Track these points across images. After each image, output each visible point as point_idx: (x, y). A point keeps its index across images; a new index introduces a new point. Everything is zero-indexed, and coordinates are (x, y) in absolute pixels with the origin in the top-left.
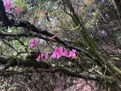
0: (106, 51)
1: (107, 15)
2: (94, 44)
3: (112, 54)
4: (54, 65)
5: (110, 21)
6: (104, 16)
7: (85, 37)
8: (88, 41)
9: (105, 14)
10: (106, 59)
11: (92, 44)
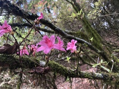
0: (108, 43)
1: (110, 5)
2: (97, 35)
3: (115, 46)
4: (44, 63)
5: (114, 11)
6: (107, 6)
7: (87, 27)
8: (91, 32)
9: (108, 4)
10: (110, 52)
11: (95, 35)
